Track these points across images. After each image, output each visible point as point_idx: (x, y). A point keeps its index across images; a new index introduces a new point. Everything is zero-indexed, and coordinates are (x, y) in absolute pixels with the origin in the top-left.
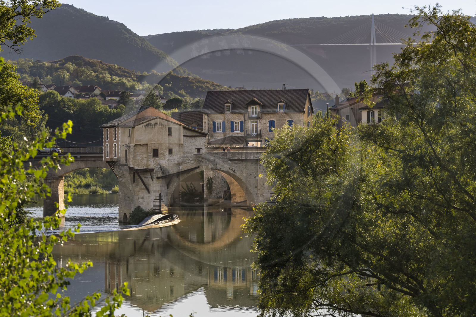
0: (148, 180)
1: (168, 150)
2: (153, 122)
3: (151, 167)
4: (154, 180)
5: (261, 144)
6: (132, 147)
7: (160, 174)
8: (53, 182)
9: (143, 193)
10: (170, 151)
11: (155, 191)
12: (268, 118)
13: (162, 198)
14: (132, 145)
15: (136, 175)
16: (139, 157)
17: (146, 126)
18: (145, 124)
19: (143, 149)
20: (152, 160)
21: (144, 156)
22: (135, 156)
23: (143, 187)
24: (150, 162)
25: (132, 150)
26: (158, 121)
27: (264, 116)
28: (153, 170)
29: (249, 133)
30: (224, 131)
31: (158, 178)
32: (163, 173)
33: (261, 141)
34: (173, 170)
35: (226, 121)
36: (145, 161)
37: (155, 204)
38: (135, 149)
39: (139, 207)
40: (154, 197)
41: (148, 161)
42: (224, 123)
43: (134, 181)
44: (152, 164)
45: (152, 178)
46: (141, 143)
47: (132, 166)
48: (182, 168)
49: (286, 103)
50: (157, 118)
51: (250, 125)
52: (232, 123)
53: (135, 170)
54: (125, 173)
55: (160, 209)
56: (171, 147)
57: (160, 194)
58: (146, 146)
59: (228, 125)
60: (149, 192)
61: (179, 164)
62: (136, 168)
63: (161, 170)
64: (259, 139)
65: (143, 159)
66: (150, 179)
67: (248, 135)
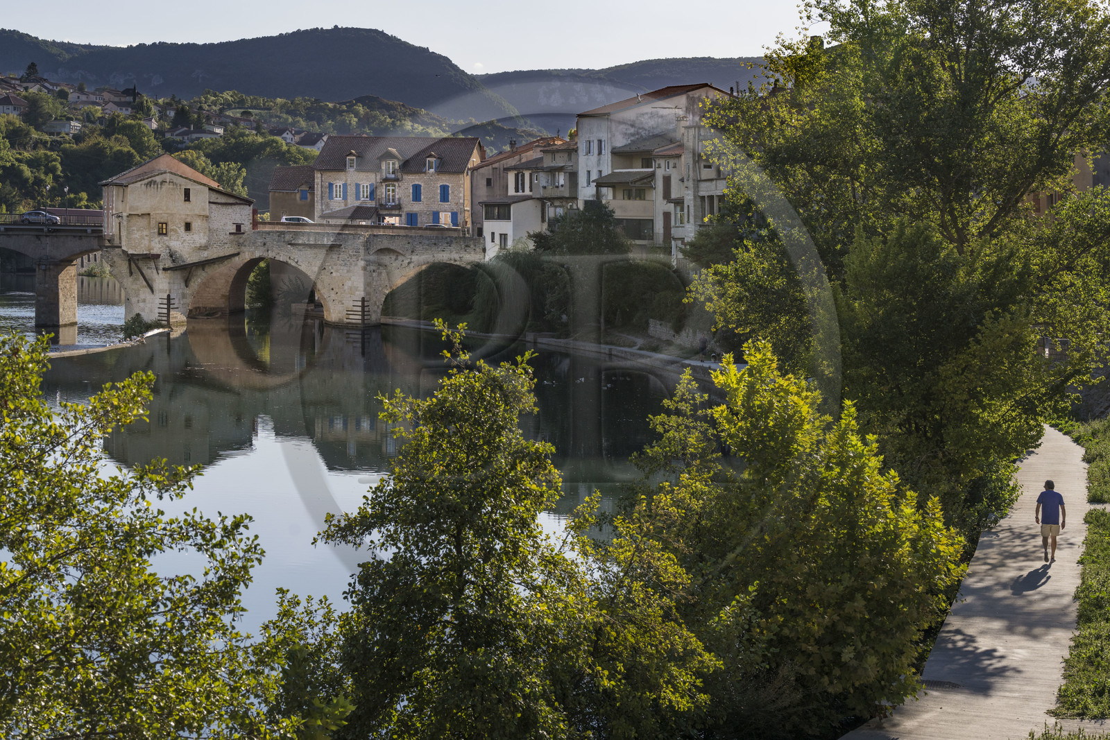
0: (150, 272)
1: (183, 224)
2: (158, 179)
3: (155, 251)
4: (160, 272)
5: (400, 220)
6: (125, 218)
7: (169, 264)
8: (50, 269)
9: (145, 293)
10: (188, 227)
11: (161, 291)
12: (411, 180)
13: (172, 302)
14: (125, 214)
15: (133, 266)
16: (137, 235)
17: (147, 185)
18: (146, 181)
19: (142, 222)
20: (157, 240)
21: (145, 233)
22: (129, 233)
23: (144, 283)
24: (153, 244)
25: (125, 223)
26: (168, 177)
27: (405, 177)
28: (158, 256)
29: (383, 202)
30: (345, 198)
31: (164, 269)
32: (174, 261)
33: (400, 216)
34: (191, 258)
35: (349, 182)
36: (146, 242)
37: (161, 311)
38: (129, 221)
39: (138, 315)
40: (160, 301)
41: (150, 241)
42: (345, 185)
43: (131, 274)
44: (157, 247)
45: (157, 269)
46: (139, 212)
47: (124, 248)
48: (205, 255)
49: (440, 158)
50: (165, 173)
51: (384, 190)
52: (358, 186)
53: (128, 255)
54: (115, 259)
55: (168, 321)
56: (188, 220)
57: (169, 296)
58: (147, 217)
59: (351, 190)
60: (153, 291)
61: (205, 248)
62: (130, 252)
63: (171, 256)
64: (397, 212)
65: (142, 238)
66: (155, 271)
67: (381, 205)
